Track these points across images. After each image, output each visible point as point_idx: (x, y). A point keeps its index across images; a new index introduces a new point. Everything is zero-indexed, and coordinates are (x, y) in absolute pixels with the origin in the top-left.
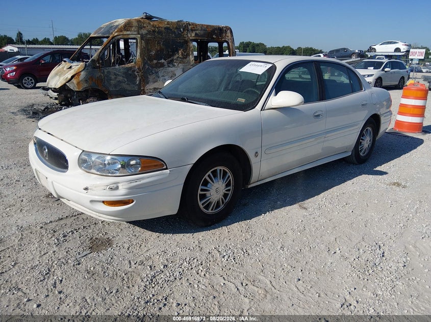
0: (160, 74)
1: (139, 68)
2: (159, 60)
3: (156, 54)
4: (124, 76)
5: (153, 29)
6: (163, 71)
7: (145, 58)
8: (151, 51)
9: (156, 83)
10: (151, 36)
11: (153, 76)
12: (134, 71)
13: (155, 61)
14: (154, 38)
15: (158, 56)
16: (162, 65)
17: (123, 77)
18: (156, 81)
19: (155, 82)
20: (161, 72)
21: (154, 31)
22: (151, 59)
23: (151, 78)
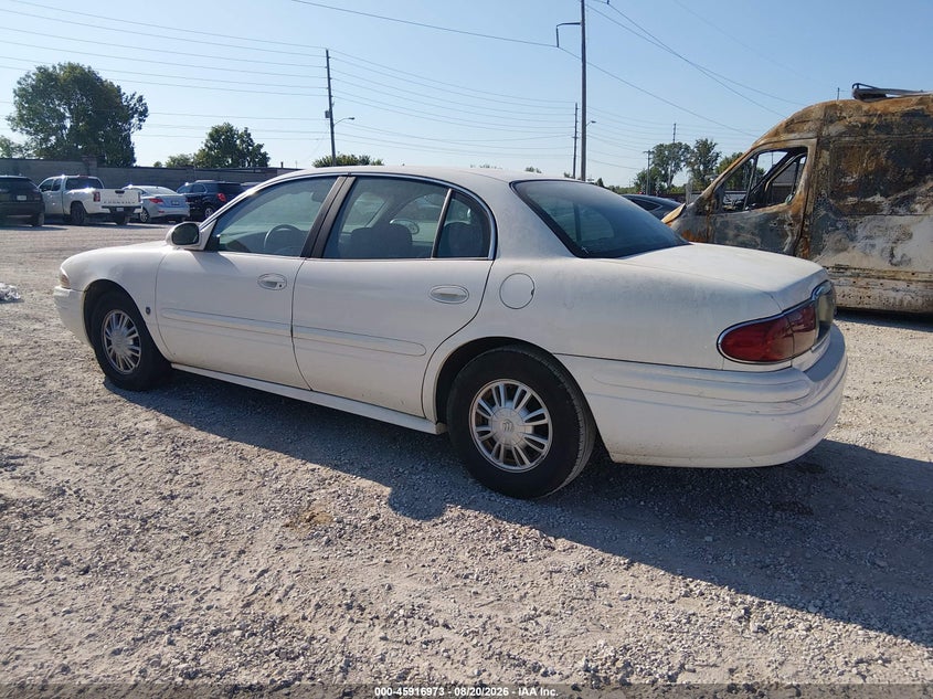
0: (861, 232)
1: (795, 216)
2: (865, 197)
3: (858, 183)
4: (756, 232)
5: (864, 120)
6: (874, 223)
7: (823, 192)
8: (845, 175)
9: (842, 255)
10: (852, 139)
11: (837, 236)
12: (782, 222)
13: (851, 200)
14: (864, 142)
15: (865, 187)
16: (874, 210)
17: (753, 234)
18: (844, 250)
19: (838, 251)
20: (865, 227)
21: (866, 126)
22: (839, 193)
23: (830, 240)
